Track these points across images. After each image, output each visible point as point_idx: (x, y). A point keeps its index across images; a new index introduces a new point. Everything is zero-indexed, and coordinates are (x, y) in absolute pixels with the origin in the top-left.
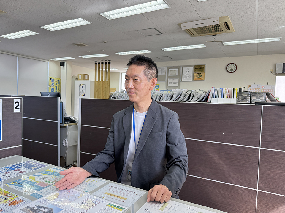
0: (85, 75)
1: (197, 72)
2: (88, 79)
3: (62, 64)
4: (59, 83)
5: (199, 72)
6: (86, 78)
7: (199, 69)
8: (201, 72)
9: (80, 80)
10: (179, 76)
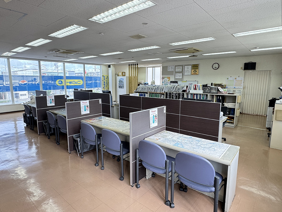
0: (123, 72)
1: (194, 69)
2: (125, 76)
3: (109, 66)
4: (108, 78)
5: (195, 69)
6: (124, 74)
7: (195, 67)
8: (196, 69)
9: (120, 76)
10: (182, 72)
